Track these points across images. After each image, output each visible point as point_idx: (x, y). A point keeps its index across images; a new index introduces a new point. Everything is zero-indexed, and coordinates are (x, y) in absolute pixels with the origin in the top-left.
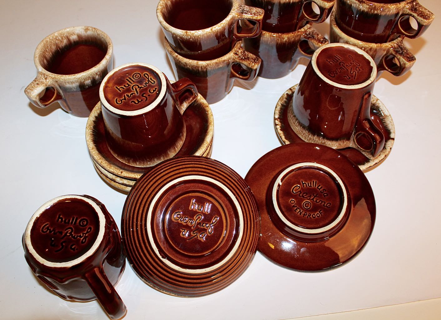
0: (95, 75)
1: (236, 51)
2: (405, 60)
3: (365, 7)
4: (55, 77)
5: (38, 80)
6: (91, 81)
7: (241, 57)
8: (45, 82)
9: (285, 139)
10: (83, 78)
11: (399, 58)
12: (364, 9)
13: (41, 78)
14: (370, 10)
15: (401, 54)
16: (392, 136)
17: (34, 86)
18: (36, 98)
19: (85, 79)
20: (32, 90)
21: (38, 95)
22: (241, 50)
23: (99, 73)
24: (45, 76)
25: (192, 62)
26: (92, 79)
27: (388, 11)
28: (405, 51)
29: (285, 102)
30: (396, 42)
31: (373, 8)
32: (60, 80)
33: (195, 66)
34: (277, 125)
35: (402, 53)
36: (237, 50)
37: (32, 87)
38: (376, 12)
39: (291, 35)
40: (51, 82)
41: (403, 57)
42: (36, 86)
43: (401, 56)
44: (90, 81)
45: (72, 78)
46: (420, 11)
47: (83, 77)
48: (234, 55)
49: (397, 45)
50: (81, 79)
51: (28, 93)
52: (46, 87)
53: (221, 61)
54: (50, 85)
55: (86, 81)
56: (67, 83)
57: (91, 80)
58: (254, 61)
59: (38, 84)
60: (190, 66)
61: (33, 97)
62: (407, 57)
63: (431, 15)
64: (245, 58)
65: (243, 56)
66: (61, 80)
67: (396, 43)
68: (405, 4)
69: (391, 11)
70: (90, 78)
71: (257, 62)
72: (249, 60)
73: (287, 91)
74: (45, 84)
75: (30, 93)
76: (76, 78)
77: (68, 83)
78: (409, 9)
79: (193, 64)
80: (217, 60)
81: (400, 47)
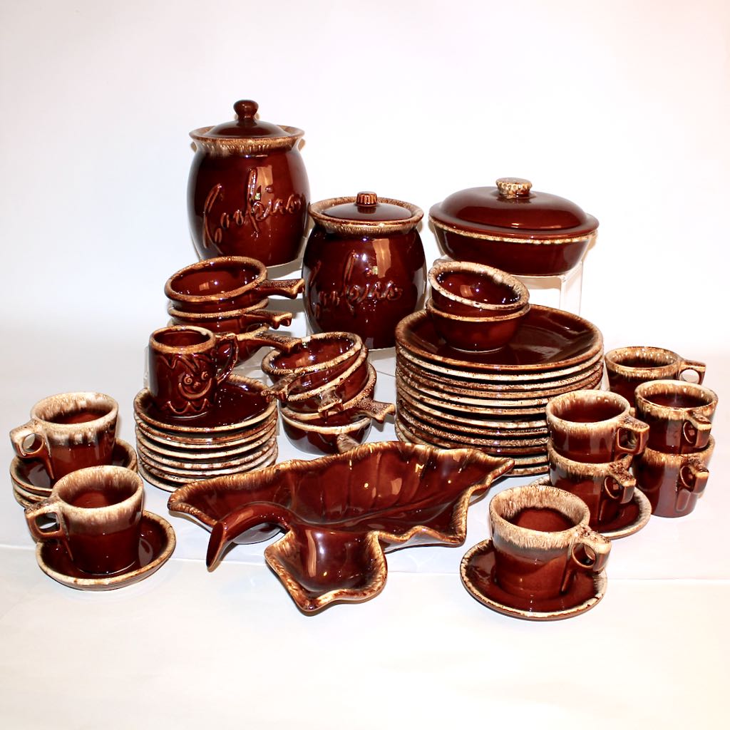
1: (612, 464)
7: (616, 471)
10: (73, 431)
48: (609, 466)
55: (77, 435)
56: (56, 434)
70: (82, 434)
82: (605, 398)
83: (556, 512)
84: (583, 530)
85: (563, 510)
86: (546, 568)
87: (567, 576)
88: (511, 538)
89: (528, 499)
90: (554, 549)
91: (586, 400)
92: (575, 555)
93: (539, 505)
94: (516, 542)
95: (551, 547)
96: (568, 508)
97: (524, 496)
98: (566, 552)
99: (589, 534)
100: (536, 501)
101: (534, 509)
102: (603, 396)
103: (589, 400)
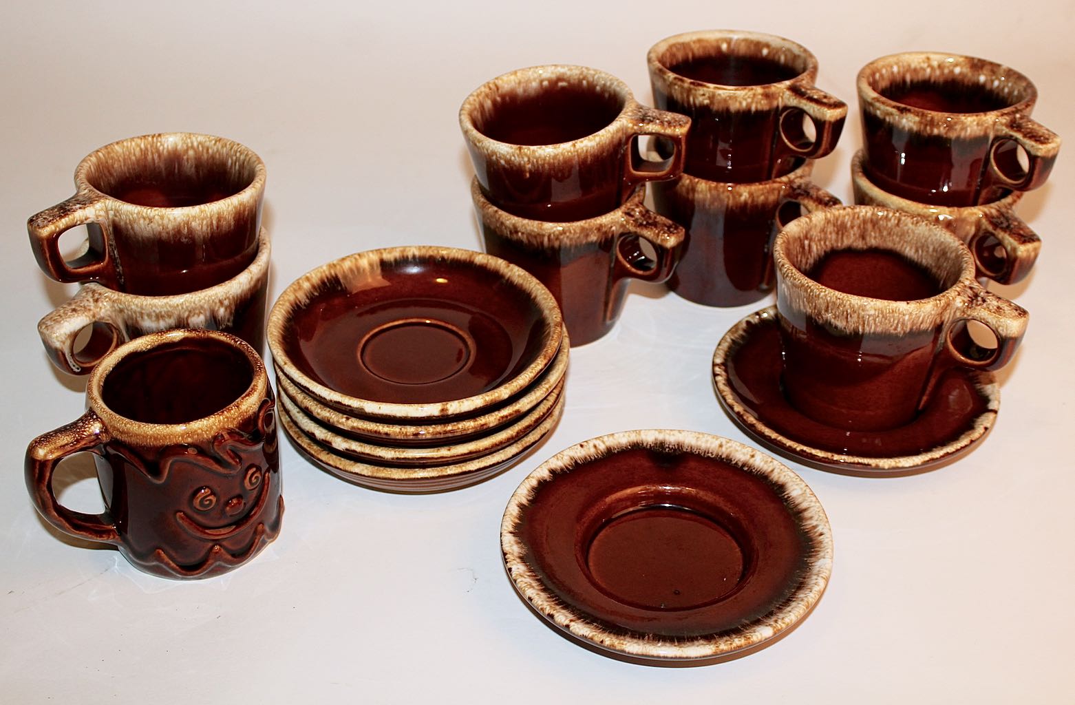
0: (218, 304)
1: (629, 209)
2: (1015, 240)
3: (911, 121)
4: (118, 299)
5: (76, 303)
6: (206, 320)
7: (640, 221)
8: (92, 308)
9: (733, 401)
10: (187, 307)
11: (1003, 238)
12: (911, 124)
13: (85, 300)
14: (922, 127)
15: (1005, 229)
16: (992, 405)
17: (64, 313)
18: (64, 343)
19: (190, 312)
20: (57, 322)
21: (70, 336)
22: (641, 208)
23: (226, 302)
24: (96, 295)
25: (528, 224)
26: (208, 314)
27: (962, 129)
28: (1016, 223)
29: (742, 337)
30: (997, 207)
31: (929, 123)
32: (129, 306)
33: (535, 232)
34: (718, 375)
35: (1008, 227)
36: (633, 207)
37: (59, 315)
38: (936, 131)
39: (756, 188)
40: (107, 311)
41: (1009, 235)
42: (69, 314)
43: (1005, 232)
44: (202, 318)
45: (160, 303)
46: (1029, 128)
47: (187, 304)
48: (624, 215)
49: (998, 211)
50: (182, 308)
51: (46, 327)
52: (94, 320)
53: (594, 224)
54: (103, 318)
55: (193, 316)
56: (146, 317)
57: (205, 316)
58: (669, 230)
59: (74, 310)
60: (523, 233)
61: (57, 337)
62: (1020, 234)
63: (1052, 137)
64: (647, 223)
65: (643, 218)
66: (133, 307)
67: (995, 209)
68: (998, 116)
69: (969, 130)
70: (205, 310)
71: (675, 231)
72: (656, 227)
73: (749, 316)
74: (91, 313)
75: (53, 328)
76: (170, 306)
77: (149, 315)
78: (1007, 126)
79: (532, 228)
80: (584, 221)
81: (1003, 216)
82: (559, 79)
83: (894, 256)
84: (970, 292)
85: (909, 252)
86: (897, 369)
87: (933, 381)
88: (829, 316)
89: (837, 233)
90: (915, 334)
91: (520, 91)
92: (953, 343)
93: (859, 244)
94: (840, 324)
95: (911, 329)
96: (921, 246)
97: (830, 228)
98: (936, 339)
99: (984, 301)
100: (853, 237)
101: (850, 252)
102: (554, 77)
103: (525, 91)
